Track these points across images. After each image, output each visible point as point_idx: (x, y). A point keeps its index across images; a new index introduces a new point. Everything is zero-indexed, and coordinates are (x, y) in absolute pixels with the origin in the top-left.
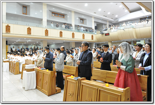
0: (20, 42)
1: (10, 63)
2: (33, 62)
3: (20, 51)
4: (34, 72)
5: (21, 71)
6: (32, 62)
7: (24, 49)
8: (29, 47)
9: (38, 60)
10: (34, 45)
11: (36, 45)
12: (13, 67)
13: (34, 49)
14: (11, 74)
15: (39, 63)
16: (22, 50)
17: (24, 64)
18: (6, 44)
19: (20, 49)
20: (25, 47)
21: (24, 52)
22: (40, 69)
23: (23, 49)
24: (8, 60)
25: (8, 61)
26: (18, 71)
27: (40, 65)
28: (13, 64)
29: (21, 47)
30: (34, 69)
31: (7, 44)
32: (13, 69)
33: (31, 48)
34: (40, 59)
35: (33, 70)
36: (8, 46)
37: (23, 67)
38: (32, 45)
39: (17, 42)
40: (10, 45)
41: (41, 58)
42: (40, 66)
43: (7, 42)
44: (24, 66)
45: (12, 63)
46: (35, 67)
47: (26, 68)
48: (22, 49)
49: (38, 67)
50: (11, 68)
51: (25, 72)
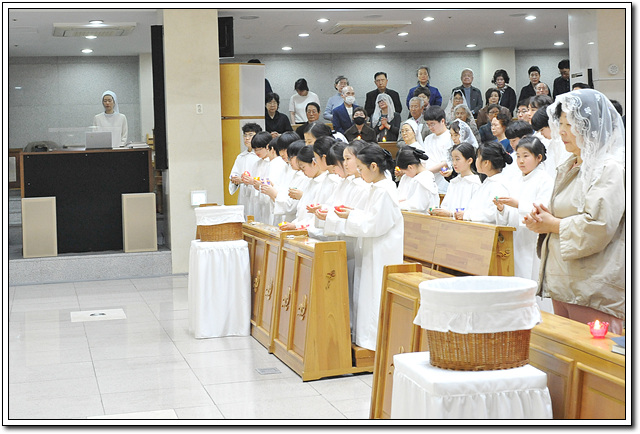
0: (355, 30)
1: (261, 251)
2: (497, 247)
3: (359, 121)
4: (530, 375)
5: (368, 341)
6: (491, 238)
7: (394, 96)
8: (447, 76)
9: (564, 223)
10: (498, 49)
11: (520, 53)
12: (288, 288)
13: (494, 97)
14: (264, 371)
15: (585, 260)
16: (376, 115)
17: (401, 269)
18: (221, 55)
19: (350, 99)
20: (400, 79)
21: (394, 133)
22: (599, 347)
23: (384, 97)
24: (235, 214)
25: (237, 230)
26: (333, 345)
27: (587, 288)
28: (291, 264)
29: (362, 77)
30: (523, 337)
31: (226, 48)
32: (286, 317)
33: (466, 90)
34: (592, 210)
35: (513, 347)
36: (239, 71)
37: (388, 299)
38: (477, 53)
39: (321, 29)
40: (257, 62)
41: (601, 192)
42: (593, 297)
43: (226, 25)
44: (403, 285)
45: (275, 245)
46: (537, 317)
47: (429, 319)
48: (371, 98)
49: (563, 309)
50: (268, 306)
51: (412, 367)
